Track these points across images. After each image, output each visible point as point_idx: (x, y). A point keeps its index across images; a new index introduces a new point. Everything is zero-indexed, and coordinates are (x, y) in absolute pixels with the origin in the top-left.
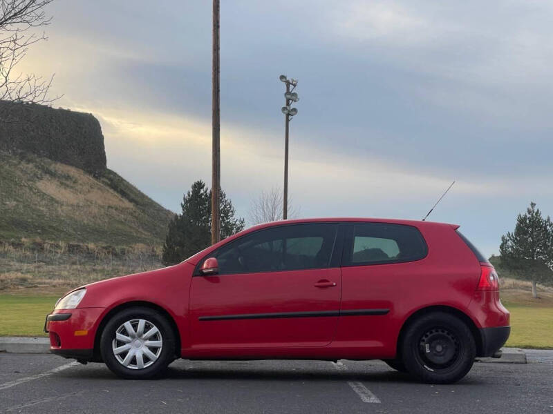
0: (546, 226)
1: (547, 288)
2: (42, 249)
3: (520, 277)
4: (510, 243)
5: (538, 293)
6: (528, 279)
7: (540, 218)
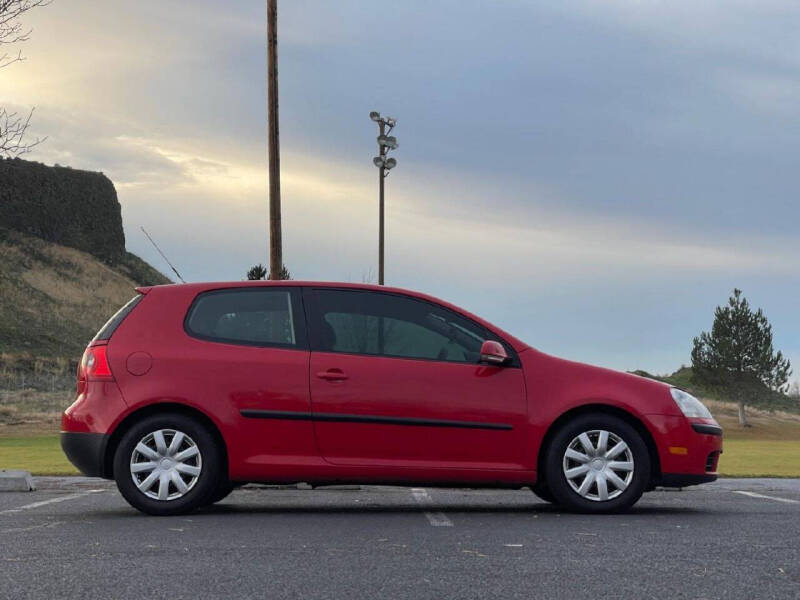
0: (756, 324)
1: (760, 412)
2: (32, 369)
3: (721, 397)
4: (706, 348)
5: (747, 419)
6: (733, 399)
7: (748, 312)
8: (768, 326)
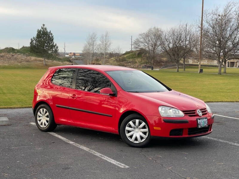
0: (49, 34)
1: (49, 61)
3: (39, 56)
4: (34, 42)
5: (46, 63)
6: (42, 57)
7: (47, 31)
8: (52, 36)
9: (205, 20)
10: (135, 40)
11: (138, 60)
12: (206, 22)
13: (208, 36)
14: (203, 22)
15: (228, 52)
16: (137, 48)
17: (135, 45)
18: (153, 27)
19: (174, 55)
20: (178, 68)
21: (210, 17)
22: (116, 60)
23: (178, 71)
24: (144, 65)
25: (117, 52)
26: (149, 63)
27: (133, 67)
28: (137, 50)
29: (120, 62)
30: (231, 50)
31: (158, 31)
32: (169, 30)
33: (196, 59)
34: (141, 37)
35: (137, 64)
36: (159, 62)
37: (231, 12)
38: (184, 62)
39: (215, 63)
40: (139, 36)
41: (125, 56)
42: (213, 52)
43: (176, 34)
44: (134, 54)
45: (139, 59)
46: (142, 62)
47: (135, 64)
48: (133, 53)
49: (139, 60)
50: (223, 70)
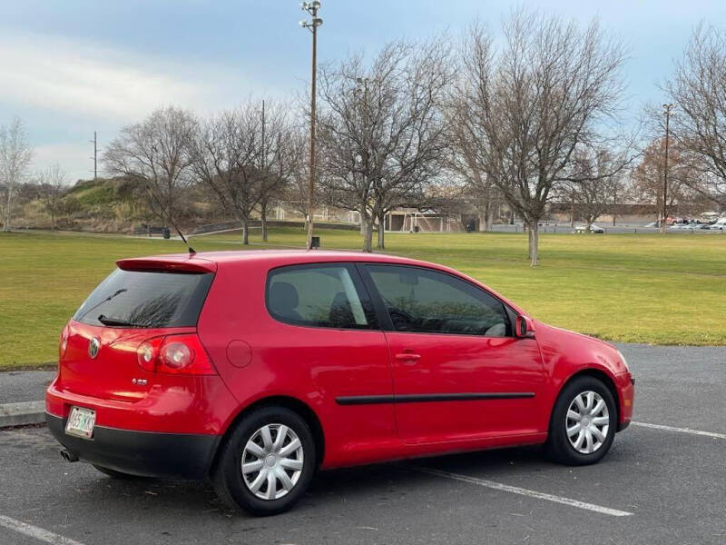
9: (322, 93)
10: (109, 145)
11: (120, 208)
12: (326, 98)
13: (331, 139)
14: (318, 99)
15: (389, 186)
16: (116, 170)
17: (110, 161)
18: (166, 107)
19: (234, 194)
20: (247, 233)
21: (338, 84)
22: (49, 207)
23: (246, 243)
24: (139, 223)
25: (51, 183)
26: (154, 218)
27: (106, 229)
28: (118, 179)
29: (61, 214)
30: (397, 182)
31: (183, 121)
32: (217, 118)
33: (296, 206)
34: (128, 136)
35: (117, 221)
36: (187, 216)
37: (395, 72)
38: (263, 217)
39: (351, 217)
40: (122, 134)
41: (79, 196)
42: (346, 186)
43: (238, 131)
44: (108, 190)
45: (125, 206)
46: (134, 215)
47: (112, 220)
48: (104, 186)
49: (122, 209)
50: (375, 240)
